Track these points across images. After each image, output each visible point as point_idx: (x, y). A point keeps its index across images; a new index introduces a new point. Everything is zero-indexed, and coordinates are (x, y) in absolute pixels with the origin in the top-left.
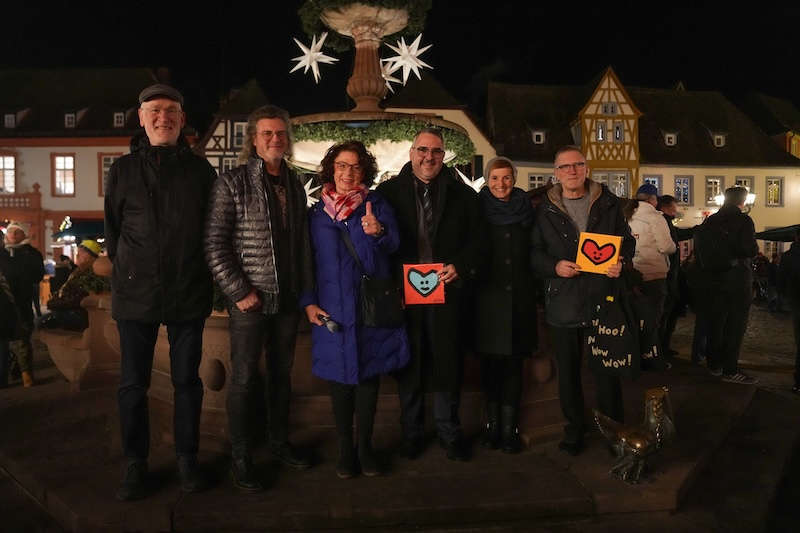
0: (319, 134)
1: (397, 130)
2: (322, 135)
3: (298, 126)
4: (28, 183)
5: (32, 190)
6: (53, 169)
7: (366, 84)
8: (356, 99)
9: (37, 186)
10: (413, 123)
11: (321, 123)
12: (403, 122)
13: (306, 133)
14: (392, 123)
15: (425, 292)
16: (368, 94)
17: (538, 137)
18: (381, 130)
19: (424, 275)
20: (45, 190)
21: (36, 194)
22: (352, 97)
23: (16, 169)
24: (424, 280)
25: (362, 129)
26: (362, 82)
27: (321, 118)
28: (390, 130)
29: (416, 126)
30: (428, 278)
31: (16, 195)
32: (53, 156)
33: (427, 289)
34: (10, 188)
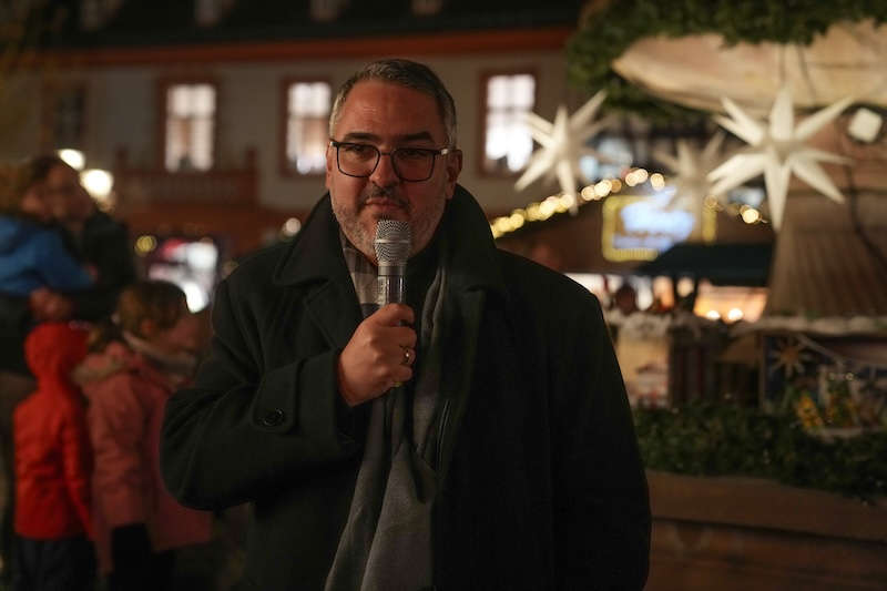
4: (237, 144)
5: (241, 163)
6: (284, 116)
9: (251, 154)
20: (267, 163)
21: (250, 174)
23: (217, 117)
31: (215, 172)
32: (285, 85)
34: (202, 156)
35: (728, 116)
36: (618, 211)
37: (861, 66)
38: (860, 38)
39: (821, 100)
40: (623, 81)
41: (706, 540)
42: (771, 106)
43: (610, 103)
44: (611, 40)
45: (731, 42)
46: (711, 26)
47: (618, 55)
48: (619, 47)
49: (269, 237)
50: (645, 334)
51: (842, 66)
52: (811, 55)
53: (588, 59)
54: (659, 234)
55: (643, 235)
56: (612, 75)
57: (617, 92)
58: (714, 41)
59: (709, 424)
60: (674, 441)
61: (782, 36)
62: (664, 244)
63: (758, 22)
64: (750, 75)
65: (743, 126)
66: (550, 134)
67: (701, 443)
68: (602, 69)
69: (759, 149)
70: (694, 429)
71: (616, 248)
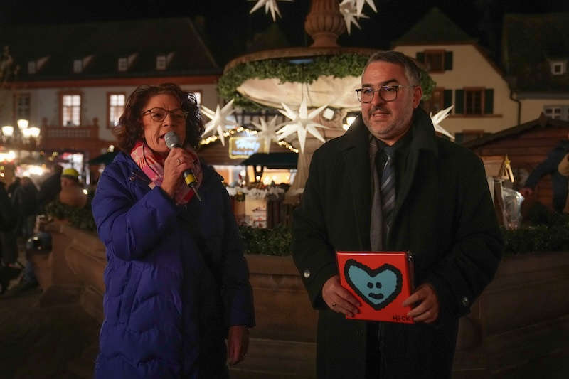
0: (262, 70)
1: (339, 66)
2: (266, 72)
3: (245, 64)
4: (90, 117)
5: (92, 123)
6: (108, 106)
7: (321, 19)
8: (313, 36)
9: (96, 120)
10: (355, 58)
11: (265, 60)
12: (345, 57)
13: (251, 71)
14: (333, 59)
15: (376, 302)
16: (324, 29)
17: (558, 69)
18: (322, 65)
19: (373, 273)
20: (102, 124)
21: (95, 128)
22: (310, 33)
23: (81, 106)
24: (374, 280)
25: (303, 65)
26: (317, 18)
27: (265, 56)
28: (332, 65)
29: (358, 61)
30: (380, 277)
31: (80, 127)
32: (109, 95)
33: (380, 296)
34: (76, 121)
35: (285, 110)
36: (234, 141)
37: (328, 92)
38: (328, 82)
39: (315, 105)
40: (240, 95)
41: (284, 281)
42: (299, 106)
43: (236, 103)
44: (237, 79)
45: (283, 81)
46: (276, 75)
47: (239, 85)
48: (240, 82)
49: (103, 151)
50: (257, 197)
51: (321, 92)
52: (311, 88)
53: (228, 86)
54: (248, 150)
55: (243, 150)
56: (237, 92)
57: (238, 100)
58: (276, 81)
59: (286, 235)
60: (271, 243)
61: (302, 80)
62: (251, 153)
63: (293, 74)
64: (289, 94)
65: (289, 114)
66: (214, 115)
67: (283, 243)
68: (233, 90)
69: (296, 123)
70: (280, 238)
71: (233, 155)
